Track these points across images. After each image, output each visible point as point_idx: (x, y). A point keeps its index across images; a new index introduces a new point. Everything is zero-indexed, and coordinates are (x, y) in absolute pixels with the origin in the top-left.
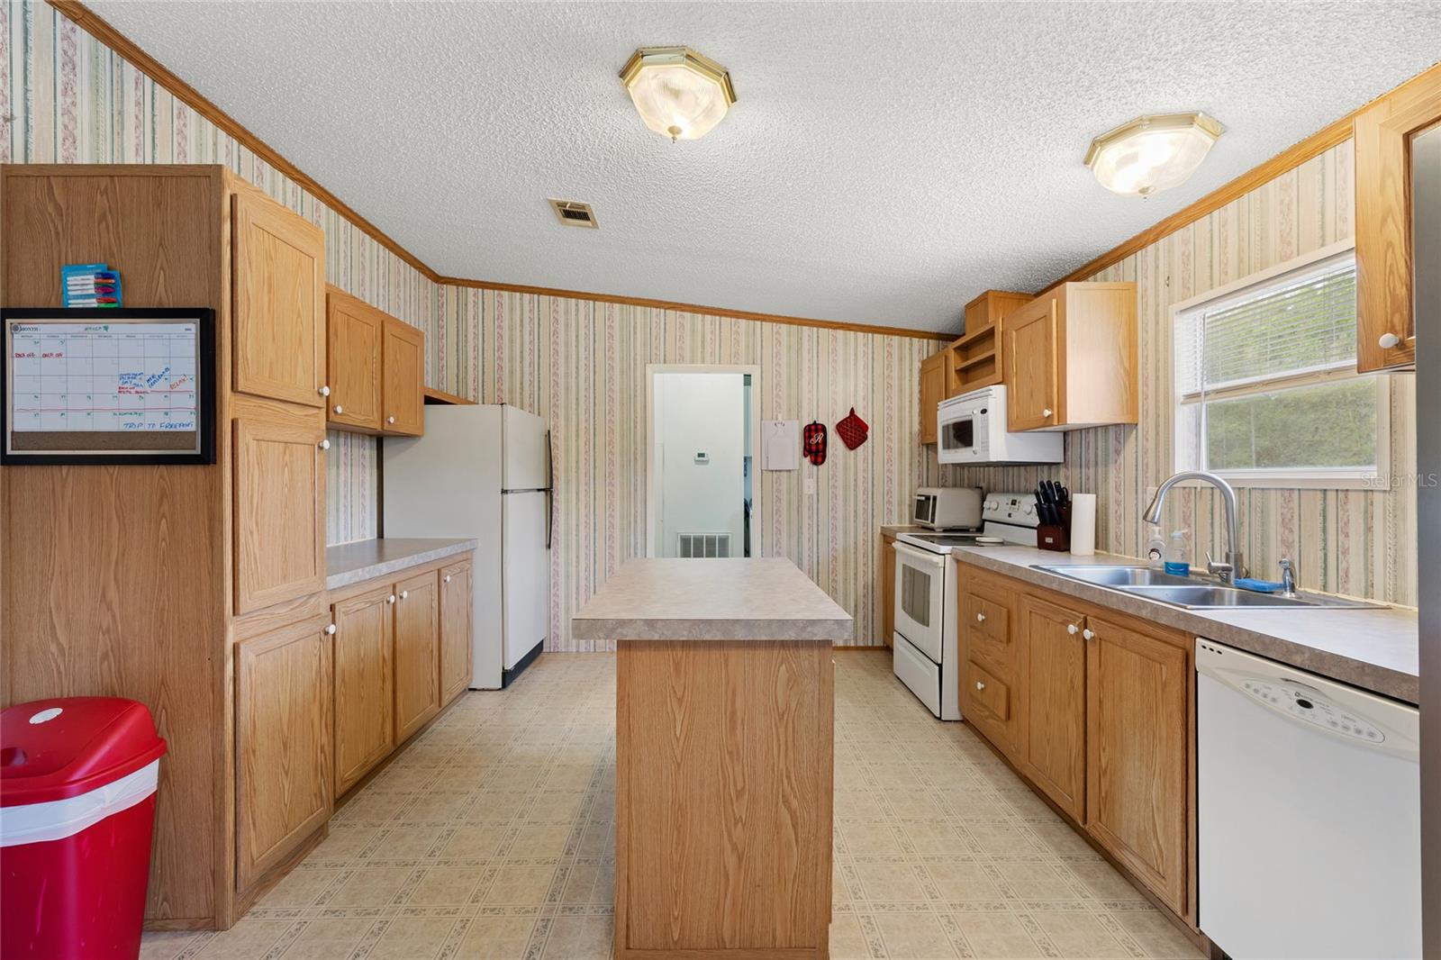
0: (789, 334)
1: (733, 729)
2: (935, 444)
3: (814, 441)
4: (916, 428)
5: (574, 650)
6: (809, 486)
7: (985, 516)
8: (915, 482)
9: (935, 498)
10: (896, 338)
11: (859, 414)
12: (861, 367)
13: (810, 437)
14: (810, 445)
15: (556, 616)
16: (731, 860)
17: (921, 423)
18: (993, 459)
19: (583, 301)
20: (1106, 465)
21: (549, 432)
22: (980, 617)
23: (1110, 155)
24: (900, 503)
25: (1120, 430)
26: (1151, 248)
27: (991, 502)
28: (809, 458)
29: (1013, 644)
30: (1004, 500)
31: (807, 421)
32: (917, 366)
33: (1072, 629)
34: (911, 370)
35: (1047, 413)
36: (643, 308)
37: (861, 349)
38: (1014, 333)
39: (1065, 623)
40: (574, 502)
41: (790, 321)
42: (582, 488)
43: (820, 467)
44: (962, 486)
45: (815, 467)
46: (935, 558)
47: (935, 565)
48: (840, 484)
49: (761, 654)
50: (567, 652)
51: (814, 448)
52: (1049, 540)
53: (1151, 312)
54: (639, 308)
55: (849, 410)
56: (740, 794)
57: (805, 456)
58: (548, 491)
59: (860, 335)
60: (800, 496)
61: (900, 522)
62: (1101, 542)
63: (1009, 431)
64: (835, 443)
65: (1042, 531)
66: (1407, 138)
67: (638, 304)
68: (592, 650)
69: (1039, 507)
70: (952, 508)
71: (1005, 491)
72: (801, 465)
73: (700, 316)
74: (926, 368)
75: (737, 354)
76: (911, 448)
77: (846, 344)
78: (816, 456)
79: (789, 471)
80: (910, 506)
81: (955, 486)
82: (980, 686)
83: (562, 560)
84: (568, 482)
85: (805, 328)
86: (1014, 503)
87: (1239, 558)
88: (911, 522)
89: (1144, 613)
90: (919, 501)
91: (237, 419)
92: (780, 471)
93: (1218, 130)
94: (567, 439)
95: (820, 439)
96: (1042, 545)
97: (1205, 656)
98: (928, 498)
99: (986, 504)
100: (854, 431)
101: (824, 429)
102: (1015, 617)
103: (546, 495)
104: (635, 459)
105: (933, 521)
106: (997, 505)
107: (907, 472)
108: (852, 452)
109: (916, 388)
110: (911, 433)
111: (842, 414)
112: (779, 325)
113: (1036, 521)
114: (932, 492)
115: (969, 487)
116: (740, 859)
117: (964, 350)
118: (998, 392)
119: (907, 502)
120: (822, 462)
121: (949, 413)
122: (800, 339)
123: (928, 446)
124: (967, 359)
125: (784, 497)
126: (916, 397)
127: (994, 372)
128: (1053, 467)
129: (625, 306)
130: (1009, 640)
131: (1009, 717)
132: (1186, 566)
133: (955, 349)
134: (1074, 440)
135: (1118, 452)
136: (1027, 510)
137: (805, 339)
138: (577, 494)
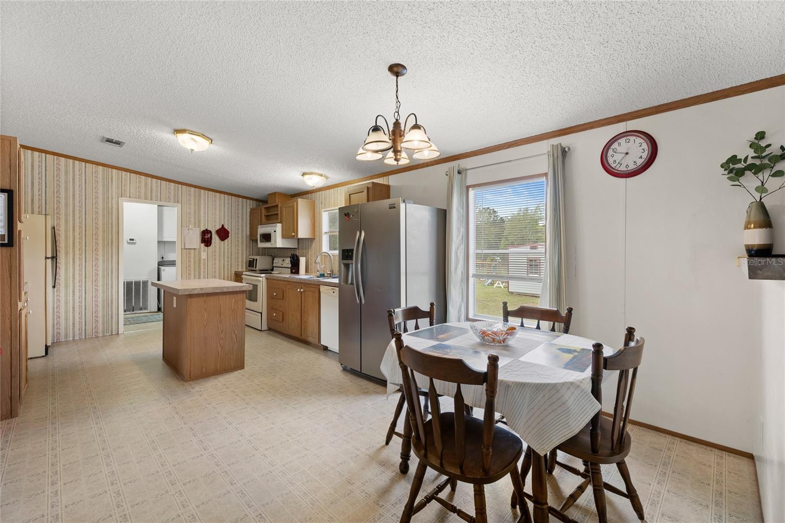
0: (195, 192)
1: (220, 316)
2: (257, 240)
3: (206, 237)
4: (248, 233)
5: (71, 339)
6: (204, 256)
7: (274, 265)
8: (248, 254)
9: (256, 260)
10: (240, 199)
11: (226, 227)
12: (226, 208)
13: (205, 235)
14: (205, 238)
15: (58, 323)
16: (220, 349)
17: (250, 232)
18: (278, 246)
19: (78, 162)
20: (308, 249)
21: (54, 228)
22: (275, 294)
23: (306, 177)
24: (242, 262)
25: (310, 240)
26: (318, 193)
27: (276, 260)
28: (203, 244)
29: (284, 300)
30: (280, 260)
31: (203, 229)
32: (249, 210)
33: (299, 290)
34: (246, 212)
35: (293, 234)
36: (117, 170)
37: (226, 201)
38: (284, 209)
39: (297, 290)
40: (71, 263)
41: (195, 187)
42: (77, 256)
43: (209, 248)
44: (265, 255)
45: (206, 248)
46: (260, 278)
47: (259, 281)
48: (217, 254)
49: (228, 296)
50: (66, 341)
51: (206, 240)
52: (294, 271)
53: (318, 209)
54: (114, 170)
55: (221, 225)
56: (222, 332)
57: (202, 243)
58: (54, 258)
59: (226, 196)
60: (200, 259)
61: (242, 269)
62: (307, 271)
63: (282, 238)
64: (215, 238)
65: (292, 268)
66: (350, 195)
67: (113, 168)
68: (83, 337)
69: (291, 261)
70: (262, 262)
71: (280, 257)
72: (200, 247)
73: (150, 178)
74: (252, 211)
75: (169, 198)
76: (246, 241)
77: (220, 199)
78: (207, 243)
79: (194, 249)
80: (246, 263)
81: (262, 255)
82: (275, 314)
83: (62, 294)
84: (67, 253)
85: (202, 191)
86: (283, 260)
87: (333, 270)
88: (246, 269)
89: (313, 283)
90: (250, 261)
91: (21, 230)
92: (190, 249)
93: (327, 178)
94: (66, 231)
95: (209, 236)
96: (292, 273)
97: (322, 288)
98: (254, 259)
99: (274, 261)
100: (223, 234)
101: (211, 232)
102: (285, 291)
103: (52, 260)
104: (112, 242)
105: (256, 268)
106: (278, 262)
107: (245, 250)
108: (223, 242)
109: (248, 219)
110: (246, 235)
111: (218, 227)
112: (190, 188)
113: (290, 266)
114: (255, 257)
115: (268, 255)
116: (222, 348)
117: (267, 209)
118: (279, 226)
119: (245, 261)
120: (210, 246)
121: (262, 230)
122: (200, 195)
123: (253, 240)
124: (268, 212)
125: (192, 260)
126: (248, 221)
127: (278, 219)
128: (295, 250)
129: (105, 168)
130: (283, 298)
131: (283, 320)
132: (324, 274)
133: (265, 208)
134: (300, 241)
135: (311, 246)
136: (287, 262)
137: (202, 196)
138: (74, 259)
